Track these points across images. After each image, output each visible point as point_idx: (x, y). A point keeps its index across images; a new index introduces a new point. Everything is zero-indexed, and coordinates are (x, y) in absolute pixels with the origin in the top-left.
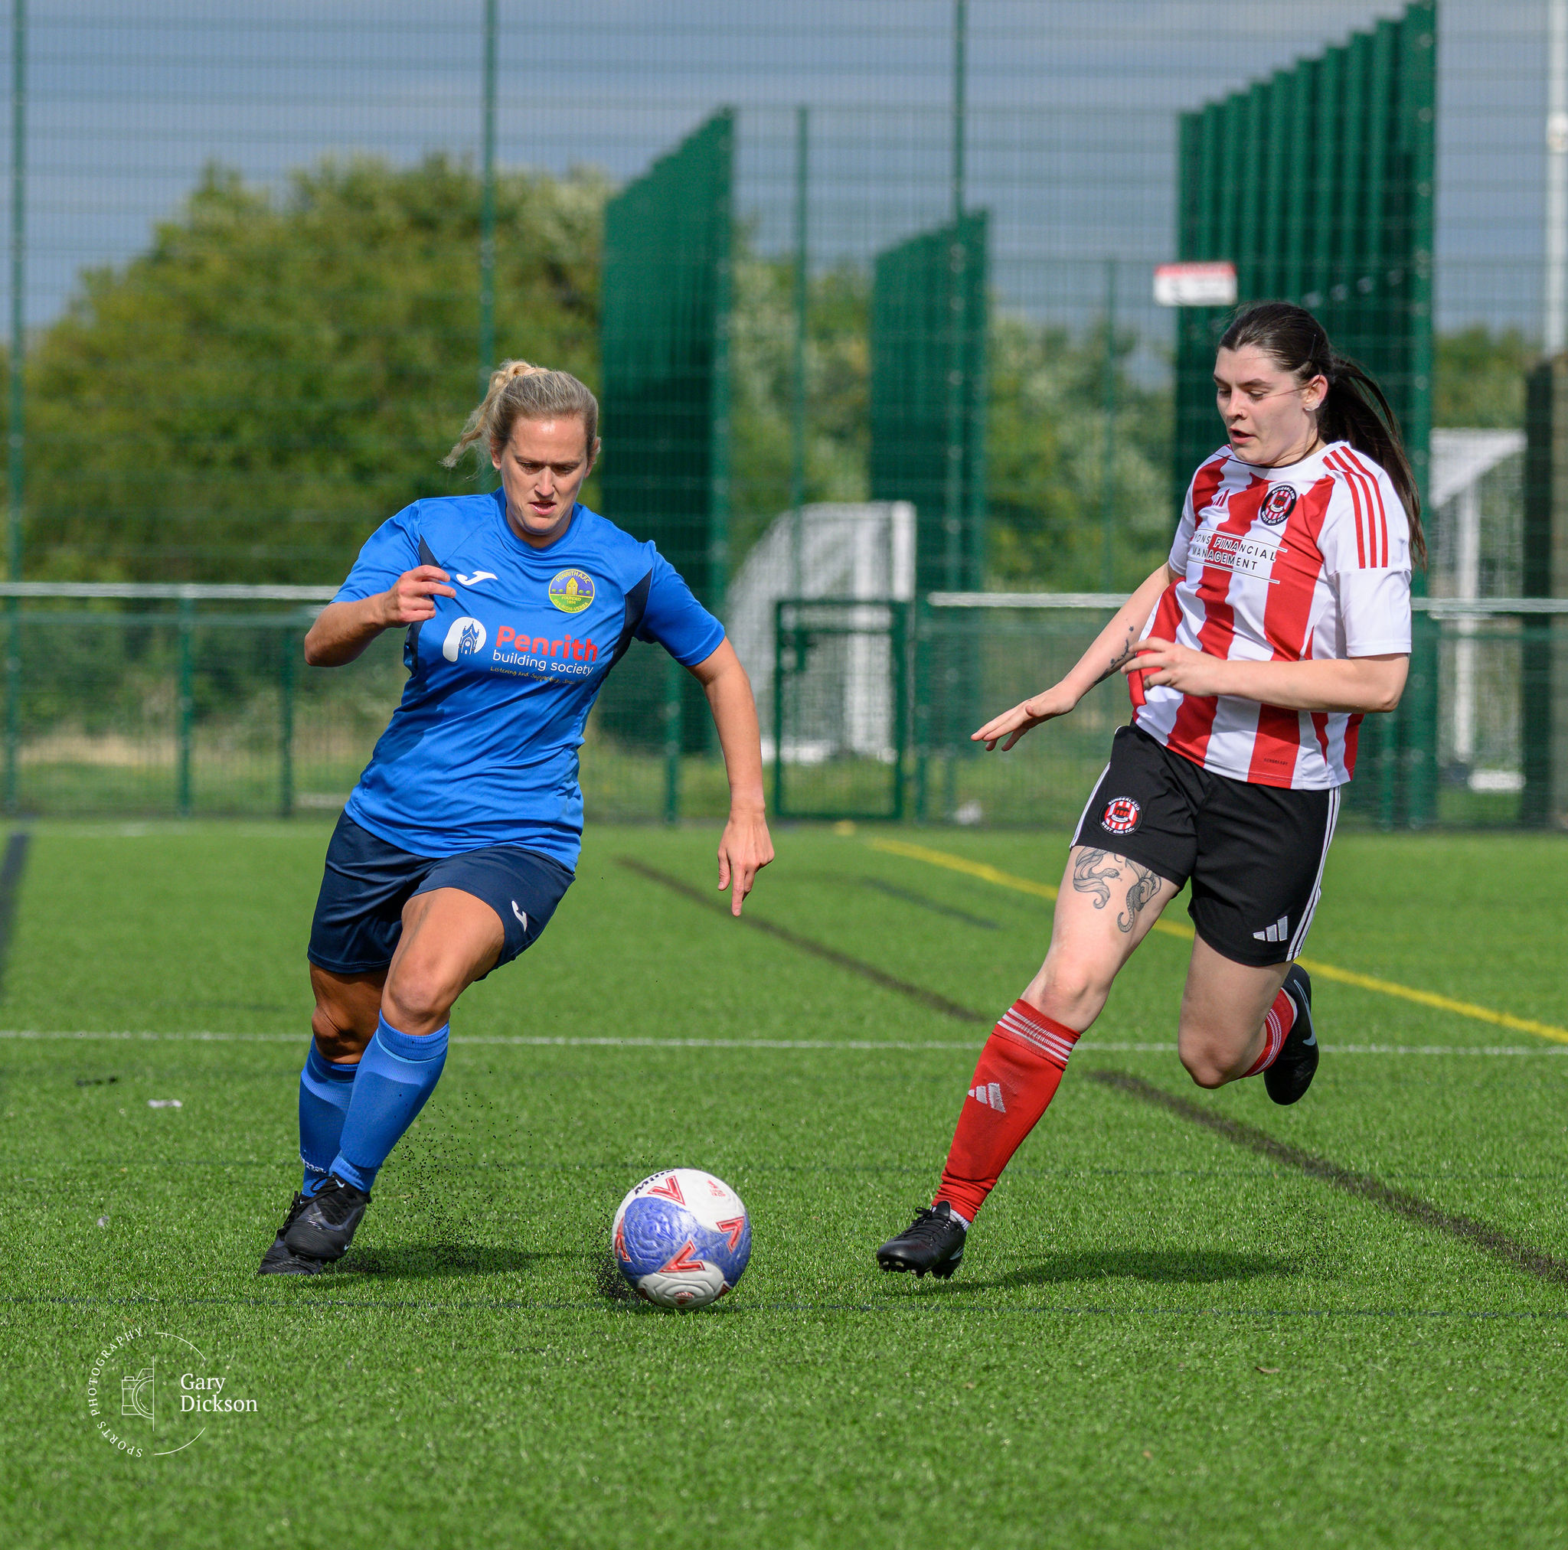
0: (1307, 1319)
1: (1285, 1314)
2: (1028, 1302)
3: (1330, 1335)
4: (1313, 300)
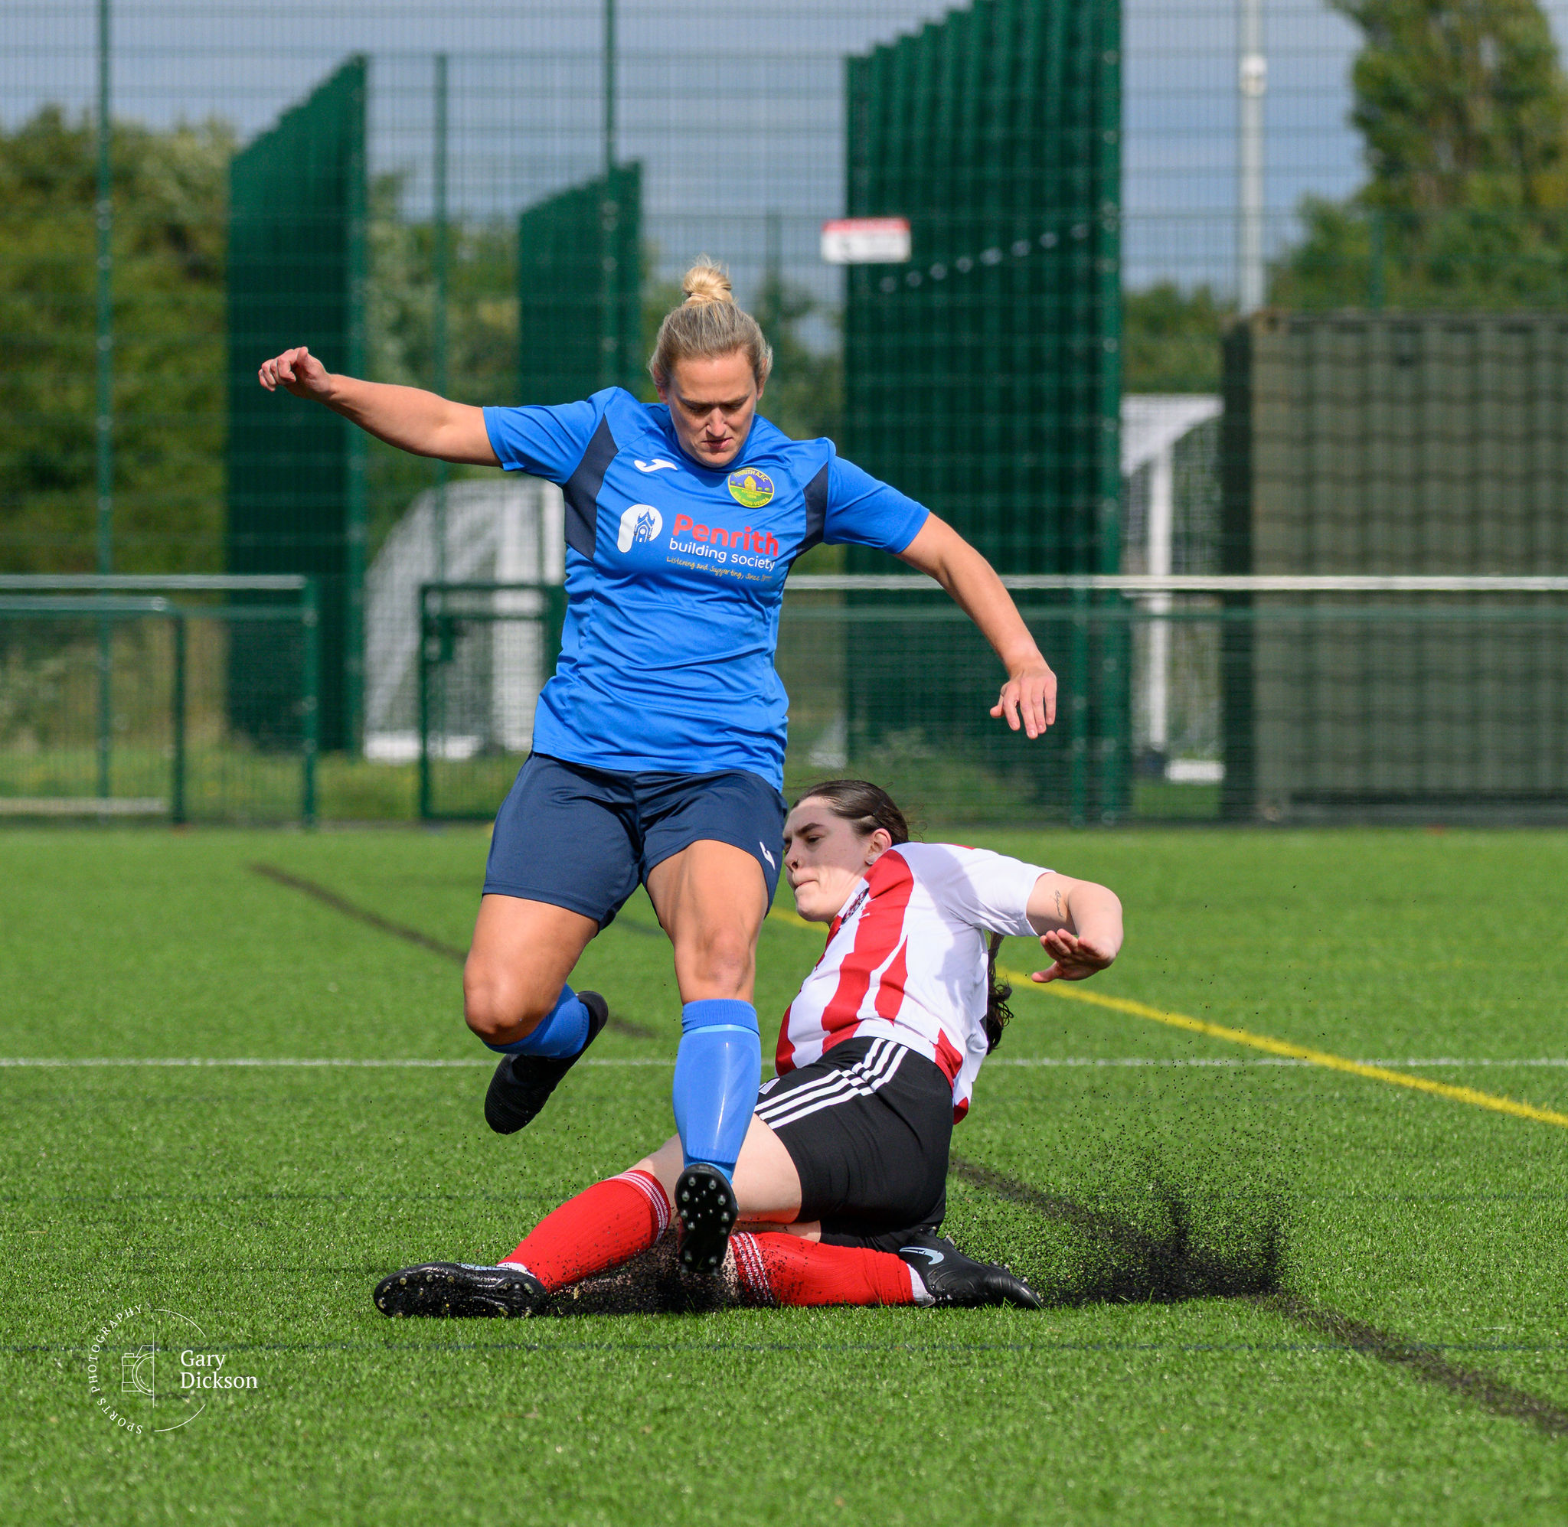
0: (1007, 1354)
1: (982, 1348)
2: (707, 1338)
3: (1033, 1370)
4: (992, 256)
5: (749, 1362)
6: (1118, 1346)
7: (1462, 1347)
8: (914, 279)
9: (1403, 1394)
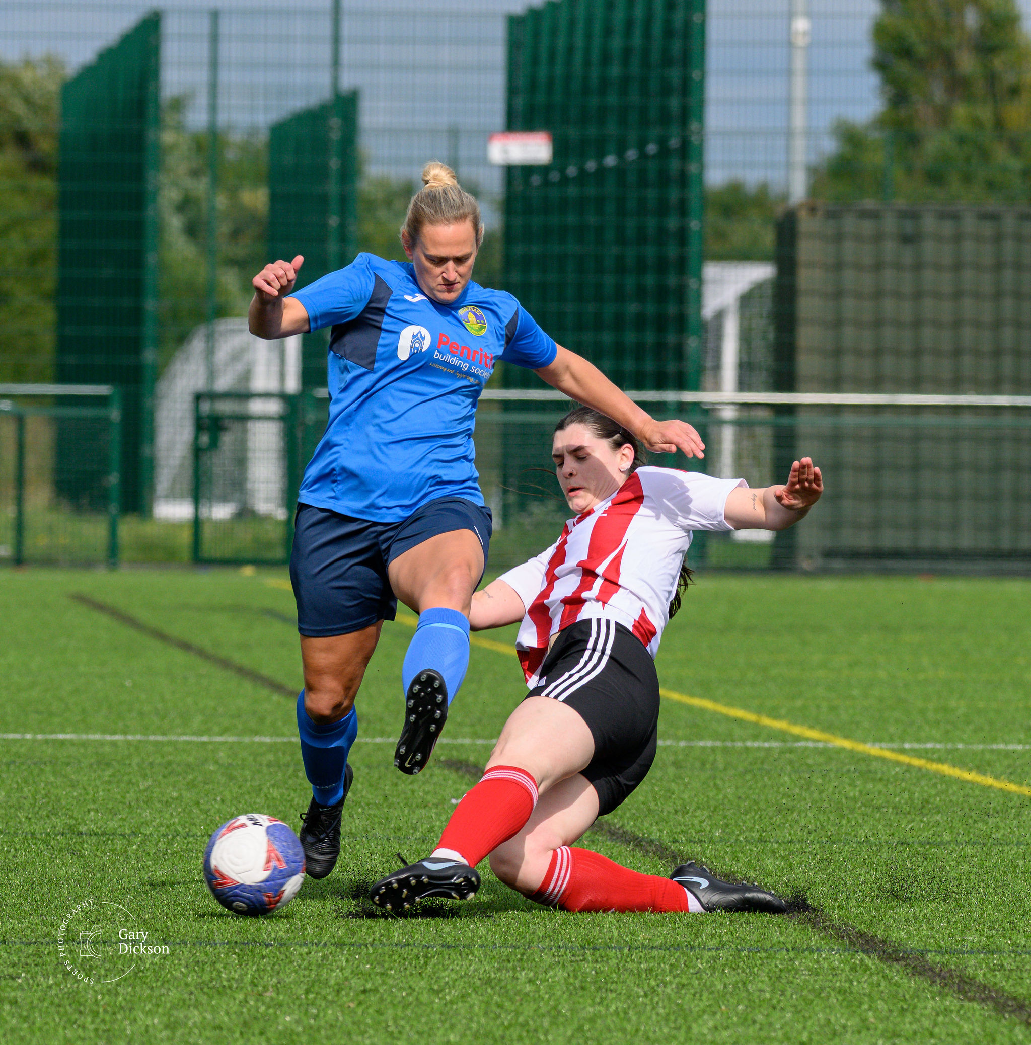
0: (612, 954)
1: (594, 949)
2: (396, 939)
3: (630, 965)
4: (610, 161)
5: (426, 957)
6: (692, 948)
7: (940, 951)
8: (555, 176)
9: (897, 985)
